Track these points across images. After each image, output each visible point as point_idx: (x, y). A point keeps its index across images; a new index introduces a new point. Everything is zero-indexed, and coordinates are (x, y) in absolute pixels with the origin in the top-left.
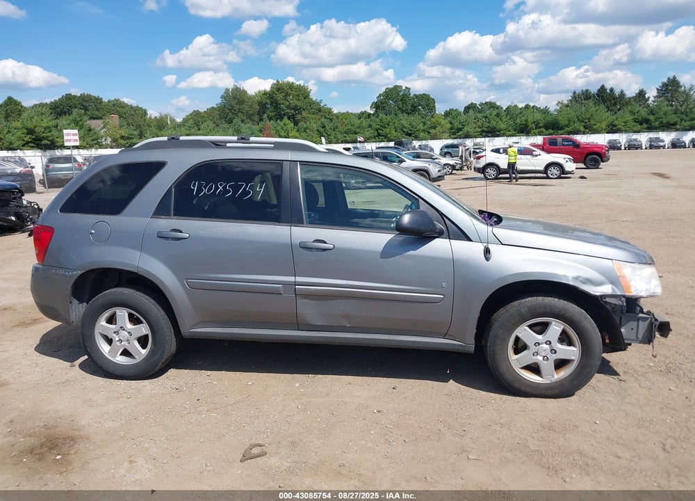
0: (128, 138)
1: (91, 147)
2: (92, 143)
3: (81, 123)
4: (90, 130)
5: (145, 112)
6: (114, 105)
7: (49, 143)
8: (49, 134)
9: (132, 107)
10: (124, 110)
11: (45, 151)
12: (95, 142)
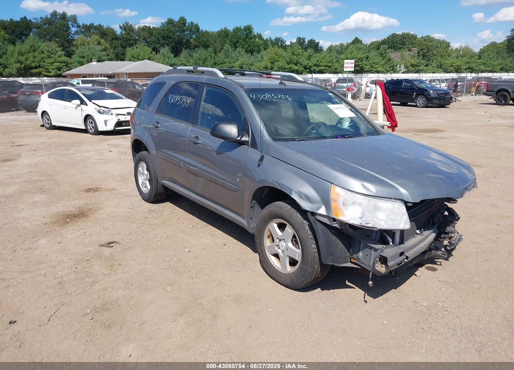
0: (417, 66)
1: (387, 72)
2: (389, 69)
3: (384, 55)
4: (389, 60)
5: (448, 45)
6: (425, 40)
7: (359, 69)
8: (360, 63)
9: (439, 41)
10: (432, 44)
11: (356, 74)
12: (391, 68)
